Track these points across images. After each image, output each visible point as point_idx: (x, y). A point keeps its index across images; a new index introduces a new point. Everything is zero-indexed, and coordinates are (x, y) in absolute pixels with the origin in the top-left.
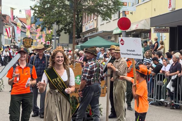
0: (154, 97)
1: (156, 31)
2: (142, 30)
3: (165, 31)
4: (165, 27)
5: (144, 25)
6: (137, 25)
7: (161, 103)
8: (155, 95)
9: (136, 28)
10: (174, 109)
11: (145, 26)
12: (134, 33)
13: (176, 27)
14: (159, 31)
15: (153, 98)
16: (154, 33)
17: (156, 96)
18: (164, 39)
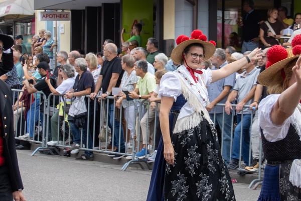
0: (44, 139)
1: (45, 16)
2: (19, 15)
3: (62, 17)
4: (63, 10)
5: (21, 6)
6: (9, 7)
7: (57, 150)
8: (45, 136)
9: (6, 12)
10: (82, 159)
11: (23, 8)
12: (3, 22)
13: (84, 10)
14: (51, 16)
15: (41, 140)
16: (41, 21)
17: (47, 137)
18: (60, 31)
